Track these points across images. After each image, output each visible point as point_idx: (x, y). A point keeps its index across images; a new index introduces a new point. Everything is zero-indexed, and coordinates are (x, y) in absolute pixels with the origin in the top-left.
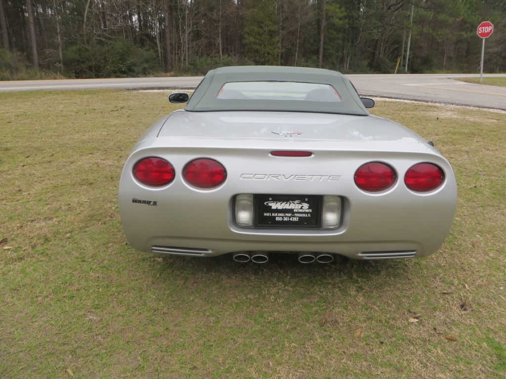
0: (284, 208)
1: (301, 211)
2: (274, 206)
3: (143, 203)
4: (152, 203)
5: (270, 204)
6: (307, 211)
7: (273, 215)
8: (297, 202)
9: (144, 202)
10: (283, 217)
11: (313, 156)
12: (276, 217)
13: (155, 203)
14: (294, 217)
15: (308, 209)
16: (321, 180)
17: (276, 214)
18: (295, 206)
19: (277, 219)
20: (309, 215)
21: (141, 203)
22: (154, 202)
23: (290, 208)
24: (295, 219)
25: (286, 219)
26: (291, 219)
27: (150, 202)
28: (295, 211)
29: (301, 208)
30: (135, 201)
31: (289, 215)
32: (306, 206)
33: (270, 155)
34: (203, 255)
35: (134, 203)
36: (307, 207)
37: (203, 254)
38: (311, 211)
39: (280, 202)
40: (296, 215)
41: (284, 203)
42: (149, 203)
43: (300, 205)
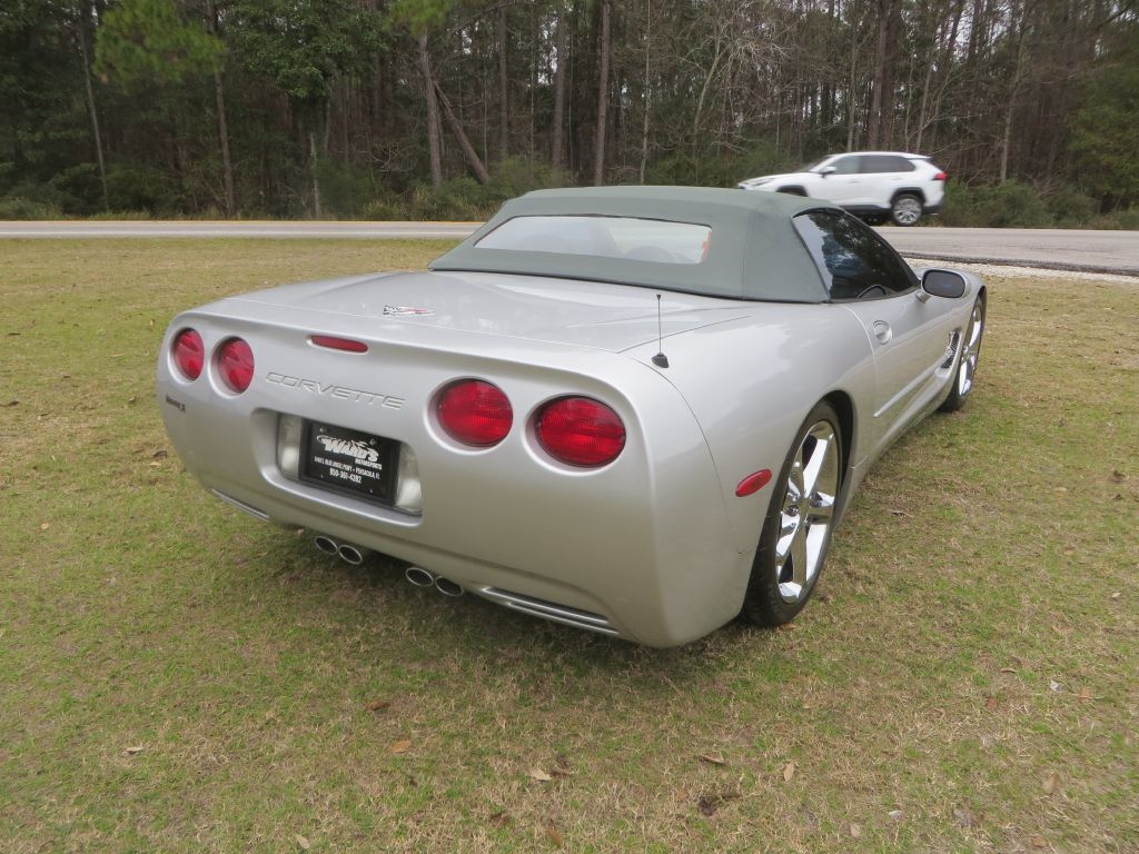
0: (342, 452)
1: (365, 463)
3: (174, 405)
4: (181, 407)
5: (324, 441)
6: (375, 466)
7: (327, 462)
8: (361, 444)
9: (175, 403)
10: (340, 470)
11: (368, 352)
12: (329, 467)
13: (183, 408)
14: (355, 473)
15: (377, 462)
16: (372, 403)
17: (331, 463)
18: (356, 451)
19: (333, 472)
20: (378, 475)
21: (172, 404)
22: (183, 406)
23: (350, 454)
24: (356, 479)
25: (344, 476)
26: (351, 477)
27: (180, 404)
28: (357, 461)
29: (366, 459)
30: (169, 400)
31: (348, 468)
32: (374, 455)
33: (310, 342)
35: (169, 405)
36: (376, 459)
38: (380, 467)
39: (338, 438)
40: (358, 469)
41: (342, 444)
42: (179, 406)
43: (366, 453)
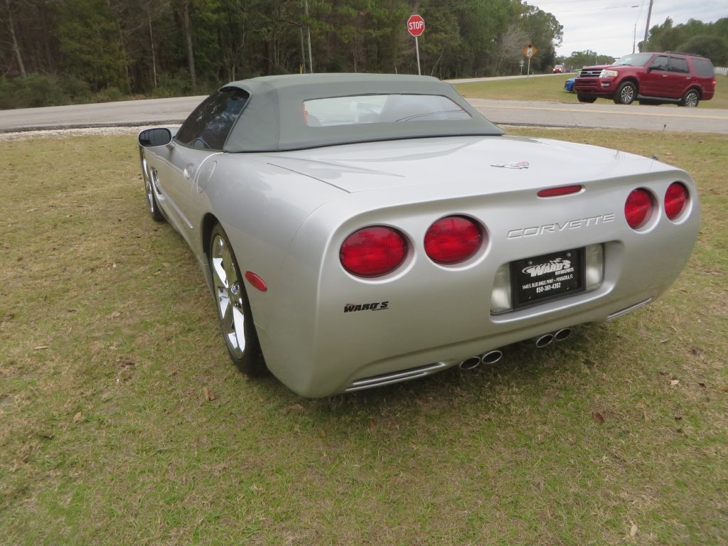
0: (545, 272)
1: (563, 272)
2: (534, 271)
3: (363, 309)
4: (378, 307)
5: (529, 271)
6: (569, 271)
7: (533, 285)
8: (558, 260)
9: (366, 307)
10: (544, 286)
11: (583, 190)
12: (536, 288)
13: (385, 305)
14: (556, 282)
15: (571, 267)
16: (596, 223)
17: (537, 284)
18: (555, 267)
19: (539, 290)
20: (571, 276)
21: (359, 309)
22: (383, 303)
23: (551, 271)
24: (557, 286)
25: (547, 288)
26: (553, 287)
27: (376, 304)
28: (556, 273)
29: (563, 269)
30: (348, 309)
31: (550, 281)
32: (567, 264)
34: (425, 374)
35: (348, 313)
36: (569, 266)
37: (425, 372)
38: (572, 269)
39: (539, 264)
40: (557, 279)
41: (544, 266)
42: (373, 306)
43: (562, 265)
